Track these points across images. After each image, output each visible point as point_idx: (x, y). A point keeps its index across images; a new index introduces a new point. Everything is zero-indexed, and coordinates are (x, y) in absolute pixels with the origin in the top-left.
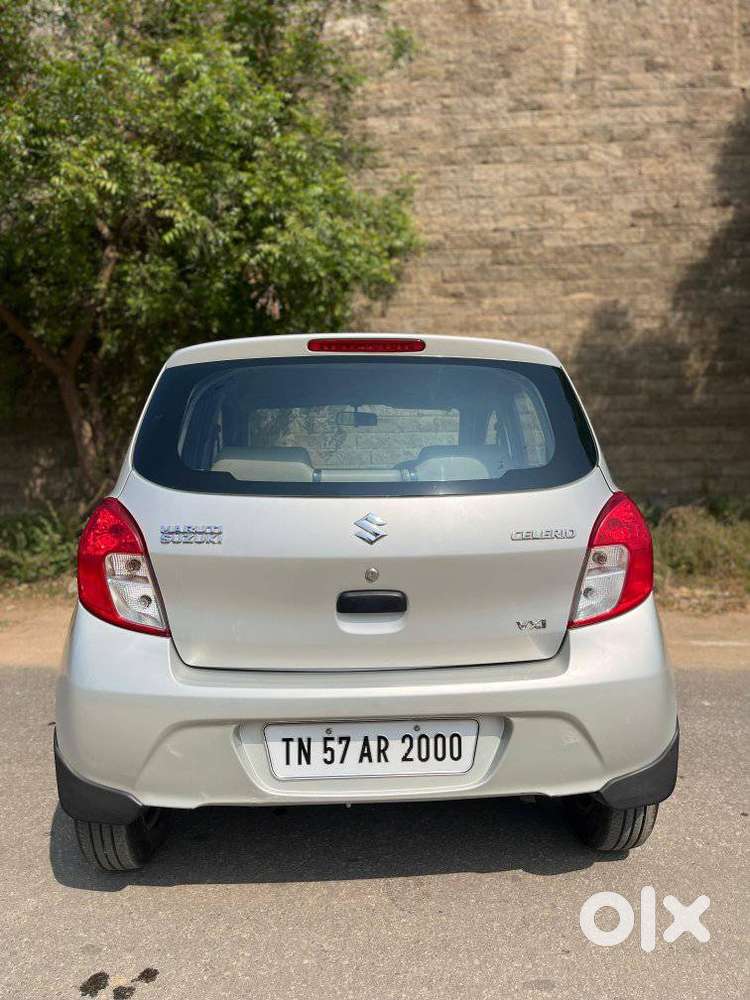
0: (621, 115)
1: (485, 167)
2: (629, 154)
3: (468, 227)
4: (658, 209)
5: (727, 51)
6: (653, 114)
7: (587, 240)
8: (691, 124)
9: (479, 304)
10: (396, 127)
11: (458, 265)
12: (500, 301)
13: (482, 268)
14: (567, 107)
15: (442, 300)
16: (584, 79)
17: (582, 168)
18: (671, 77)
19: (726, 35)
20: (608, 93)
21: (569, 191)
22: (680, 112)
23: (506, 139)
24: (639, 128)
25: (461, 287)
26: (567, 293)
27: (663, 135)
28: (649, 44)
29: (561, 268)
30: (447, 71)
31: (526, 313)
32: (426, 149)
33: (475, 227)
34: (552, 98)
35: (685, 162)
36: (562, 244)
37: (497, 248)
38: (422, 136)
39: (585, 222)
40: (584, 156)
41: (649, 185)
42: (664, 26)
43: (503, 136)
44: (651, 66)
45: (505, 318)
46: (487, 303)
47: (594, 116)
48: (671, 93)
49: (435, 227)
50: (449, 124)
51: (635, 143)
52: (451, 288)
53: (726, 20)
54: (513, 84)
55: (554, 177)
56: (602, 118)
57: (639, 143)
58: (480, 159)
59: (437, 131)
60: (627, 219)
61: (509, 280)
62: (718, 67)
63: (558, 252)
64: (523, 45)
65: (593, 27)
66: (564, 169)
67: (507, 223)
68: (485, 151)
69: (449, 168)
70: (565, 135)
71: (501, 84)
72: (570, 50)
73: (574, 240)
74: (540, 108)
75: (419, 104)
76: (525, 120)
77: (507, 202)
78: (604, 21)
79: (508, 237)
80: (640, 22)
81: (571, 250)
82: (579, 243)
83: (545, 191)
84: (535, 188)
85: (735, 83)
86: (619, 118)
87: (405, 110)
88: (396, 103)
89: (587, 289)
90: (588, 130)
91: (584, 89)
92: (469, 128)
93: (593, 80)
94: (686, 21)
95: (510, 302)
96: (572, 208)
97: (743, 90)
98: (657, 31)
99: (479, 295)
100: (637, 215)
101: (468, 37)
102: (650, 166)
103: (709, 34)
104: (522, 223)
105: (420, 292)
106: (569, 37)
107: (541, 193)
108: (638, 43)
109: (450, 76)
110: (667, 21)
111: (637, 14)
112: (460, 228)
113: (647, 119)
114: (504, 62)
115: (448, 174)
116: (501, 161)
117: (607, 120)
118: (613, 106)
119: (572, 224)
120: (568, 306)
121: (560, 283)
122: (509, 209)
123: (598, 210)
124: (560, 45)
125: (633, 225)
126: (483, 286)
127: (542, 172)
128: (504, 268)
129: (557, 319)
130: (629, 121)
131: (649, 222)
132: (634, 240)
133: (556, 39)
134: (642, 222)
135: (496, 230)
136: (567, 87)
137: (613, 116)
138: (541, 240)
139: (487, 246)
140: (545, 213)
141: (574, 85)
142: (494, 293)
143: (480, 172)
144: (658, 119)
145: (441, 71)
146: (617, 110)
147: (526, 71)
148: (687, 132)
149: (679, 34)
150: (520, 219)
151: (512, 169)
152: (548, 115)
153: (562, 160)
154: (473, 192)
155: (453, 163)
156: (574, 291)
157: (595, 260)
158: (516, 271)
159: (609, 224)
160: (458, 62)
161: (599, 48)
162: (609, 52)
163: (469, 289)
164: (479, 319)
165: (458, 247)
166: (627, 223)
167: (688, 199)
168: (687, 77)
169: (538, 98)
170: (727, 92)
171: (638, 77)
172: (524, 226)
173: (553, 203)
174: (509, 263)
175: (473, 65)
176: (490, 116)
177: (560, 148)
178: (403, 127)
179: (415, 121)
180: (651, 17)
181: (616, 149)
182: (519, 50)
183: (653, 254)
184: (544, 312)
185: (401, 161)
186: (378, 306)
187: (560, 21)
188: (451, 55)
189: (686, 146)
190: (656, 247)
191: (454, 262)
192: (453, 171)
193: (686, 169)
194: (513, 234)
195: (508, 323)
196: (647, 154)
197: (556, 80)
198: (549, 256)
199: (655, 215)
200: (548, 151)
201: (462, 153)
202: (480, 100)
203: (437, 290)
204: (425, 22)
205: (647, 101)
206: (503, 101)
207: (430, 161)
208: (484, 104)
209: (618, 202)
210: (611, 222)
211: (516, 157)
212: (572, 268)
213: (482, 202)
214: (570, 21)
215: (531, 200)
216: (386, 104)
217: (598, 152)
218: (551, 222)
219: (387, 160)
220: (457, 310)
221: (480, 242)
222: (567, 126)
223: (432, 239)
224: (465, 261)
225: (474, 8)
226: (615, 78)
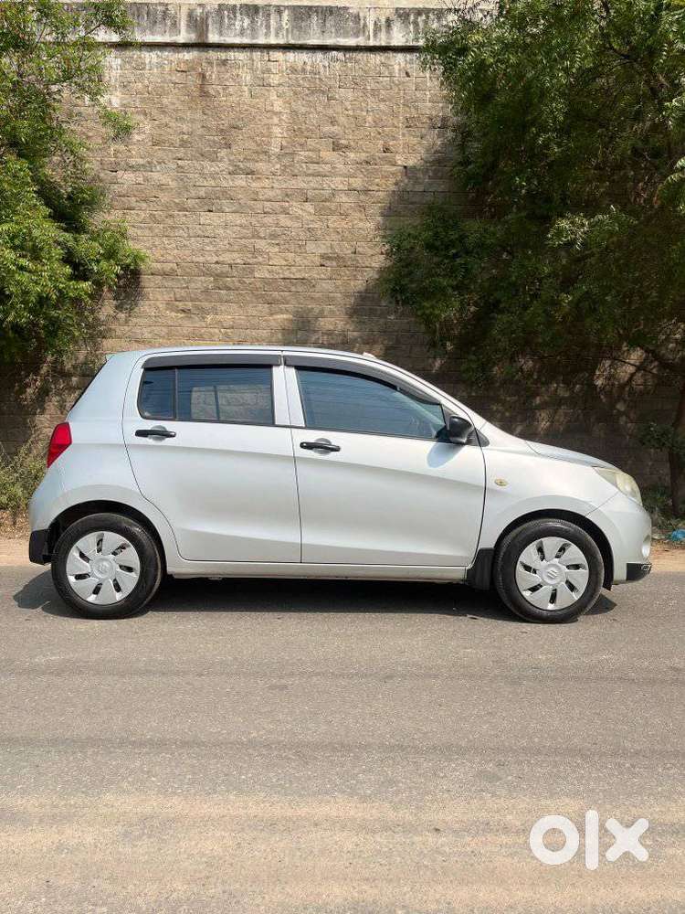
0: (314, 182)
1: (211, 214)
2: (319, 212)
3: (196, 259)
4: (341, 254)
5: (394, 138)
6: (338, 182)
7: (287, 274)
8: (366, 191)
9: (203, 318)
10: (140, 180)
11: (187, 287)
12: (219, 317)
13: (206, 291)
14: (273, 174)
15: (173, 314)
16: (287, 153)
17: (284, 221)
18: (352, 155)
19: (394, 126)
20: (304, 165)
21: (273, 236)
22: (357, 183)
23: (226, 194)
24: (327, 193)
25: (189, 305)
26: (272, 314)
27: (344, 199)
28: (335, 129)
29: (266, 294)
30: (182, 140)
31: (240, 327)
32: (164, 198)
33: (201, 259)
34: (261, 166)
35: (361, 220)
36: (268, 276)
37: (218, 276)
38: (160, 187)
39: (286, 260)
40: (285, 212)
41: (334, 236)
42: (348, 116)
43: (224, 193)
44: (337, 147)
45: (223, 331)
46: (209, 318)
47: (294, 182)
48: (351, 169)
49: (170, 258)
50: (182, 180)
51: (323, 203)
52: (181, 305)
53: (394, 114)
54: (232, 154)
55: (263, 225)
56: (300, 183)
57: (328, 204)
58: (206, 208)
59: (173, 184)
60: (317, 260)
61: (226, 302)
62: (386, 150)
64: (240, 124)
65: (294, 113)
66: (269, 220)
67: (227, 258)
68: (209, 203)
69: (180, 213)
70: (271, 194)
71: (223, 153)
72: (276, 130)
73: (278, 274)
74: (252, 173)
75: (160, 163)
76: (241, 181)
77: (226, 242)
78: (303, 110)
79: (227, 268)
80: (330, 112)
81: (276, 280)
82: (282, 276)
83: (256, 236)
84: (248, 232)
85: (399, 162)
86: (312, 184)
87: (149, 167)
88: (141, 161)
89: (287, 311)
90: (289, 192)
91: (286, 161)
92: (198, 184)
93: (293, 153)
94: (365, 114)
95: (227, 319)
96: (276, 249)
97: (405, 167)
98: (342, 119)
99: (203, 312)
100: (322, 256)
101: (199, 116)
102: (334, 221)
103: (380, 125)
104: (237, 258)
105: (157, 308)
106: (276, 120)
107: (253, 237)
108: (327, 129)
109: (184, 144)
110: (351, 113)
111: (327, 106)
112: (189, 259)
113: (333, 187)
114: (226, 138)
115: (181, 218)
116: (222, 211)
117: (303, 185)
118: (308, 175)
119: (275, 262)
120: (273, 324)
121: (267, 306)
122: (228, 246)
123: (295, 252)
124: (269, 127)
125: (322, 265)
126: (206, 305)
127: (254, 221)
128: (223, 292)
130: (320, 187)
131: (334, 263)
132: (323, 276)
133: (266, 121)
134: (328, 263)
135: (217, 263)
136: (274, 159)
137: (309, 182)
138: (252, 272)
139: (211, 275)
140: (255, 252)
141: (278, 157)
142: (215, 311)
143: (205, 218)
144: (341, 187)
145: (176, 139)
146: (311, 178)
147: (242, 144)
148: (362, 197)
149: (358, 123)
150: (236, 255)
151: (230, 217)
152: (259, 178)
153: (268, 213)
154: (200, 232)
155: (185, 210)
156: (277, 313)
157: (293, 289)
158: (232, 296)
159: (304, 263)
160: (190, 134)
161: (298, 132)
162: (306, 134)
163: (197, 308)
164: (203, 331)
165: (188, 274)
166: (318, 264)
167: (363, 247)
168: (363, 156)
169: (250, 165)
170: (394, 169)
171: (327, 155)
172: (239, 261)
173: (261, 244)
174: (229, 289)
175: (202, 137)
176: (213, 176)
177: (268, 204)
178: (146, 180)
179: (156, 176)
180: (339, 109)
181: (309, 207)
182: (237, 128)
183: (337, 287)
184: (254, 327)
185: (144, 205)
186: (122, 316)
187: (269, 108)
188: (185, 128)
189: (362, 208)
190: (339, 282)
191: (185, 285)
192: (185, 216)
193: (361, 225)
194: (231, 266)
196: (332, 213)
197: (265, 153)
198: (258, 285)
199: (338, 258)
200: (259, 205)
201: (190, 203)
202: (206, 163)
203: (170, 305)
204: (165, 101)
205: (333, 173)
206: (224, 165)
207: (167, 207)
208: (210, 167)
209: (311, 247)
210: (305, 261)
211: (234, 209)
212: (275, 295)
213: (207, 240)
214: (277, 109)
215: (243, 241)
216: (132, 162)
217: (296, 208)
218: (260, 259)
219: (134, 205)
220: (187, 323)
221: (205, 271)
222: (272, 187)
223: (168, 267)
224: (193, 285)
225: (204, 94)
226: (310, 154)
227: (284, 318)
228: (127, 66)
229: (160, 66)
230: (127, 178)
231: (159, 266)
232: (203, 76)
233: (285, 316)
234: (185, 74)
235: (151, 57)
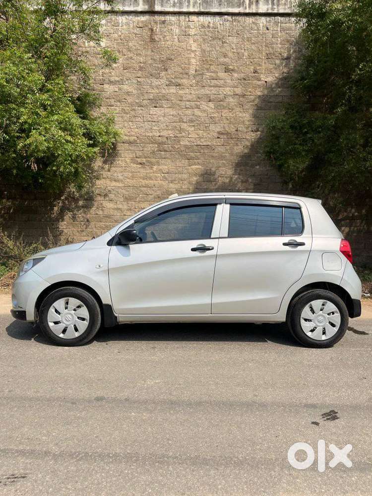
0: (214, 90)
1: (156, 109)
2: (216, 107)
3: (148, 134)
4: (229, 131)
5: (260, 65)
6: (228, 91)
7: (199, 143)
8: (244, 96)
9: (152, 168)
10: (117, 90)
11: (143, 150)
12: (161, 167)
13: (153, 152)
14: (191, 86)
15: (135, 165)
16: (199, 74)
17: (197, 112)
18: (236, 75)
19: (260, 58)
20: (209, 81)
21: (191, 121)
22: (239, 91)
23: (165, 98)
24: (222, 96)
25: (144, 160)
26: (190, 166)
27: (231, 100)
28: (226, 60)
29: (187, 154)
30: (140, 67)
31: (172, 173)
32: (130, 100)
33: (151, 134)
34: (185, 81)
35: (241, 112)
36: (188, 144)
37: (160, 144)
38: (128, 93)
39: (198, 135)
40: (198, 107)
41: (225, 121)
42: (234, 52)
43: (163, 96)
44: (227, 70)
45: (162, 175)
46: (155, 167)
47: (203, 90)
48: (235, 82)
49: (133, 133)
50: (140, 89)
51: (219, 102)
52: (139, 160)
53: (260, 51)
54: (168, 74)
55: (185, 115)
56: (206, 91)
57: (222, 103)
58: (154, 105)
59: (135, 92)
60: (216, 135)
61: (165, 158)
62: (255, 72)
63: (186, 146)
64: (173, 57)
65: (203, 51)
66: (189, 112)
67: (165, 133)
68: (155, 102)
69: (139, 108)
70: (190, 97)
71: (163, 74)
72: (193, 61)
73: (194, 142)
74: (179, 85)
75: (127, 80)
76: (173, 90)
77: (165, 125)
78: (208, 49)
79: (165, 139)
80: (224, 50)
81: (192, 146)
82: (195, 144)
83: (181, 121)
84: (177, 119)
85: (263, 79)
86: (213, 92)
87: (121, 82)
88: (117, 79)
89: (199, 164)
90: (200, 96)
91: (198, 78)
92: (148, 92)
93: (202, 74)
94: (243, 51)
95: (165, 168)
96: (193, 129)
97: (266, 82)
98: (230, 55)
99: (151, 164)
100: (219, 133)
101: (149, 53)
102: (226, 113)
103: (252, 57)
104: (171, 133)
105: (126, 162)
106: (193, 55)
107: (180, 122)
108: (222, 60)
109: (141, 69)
110: (235, 51)
111: (222, 47)
112: (144, 134)
113: (225, 93)
114: (165, 64)
115: (139, 111)
116: (162, 107)
117: (208, 92)
118: (211, 86)
119: (192, 136)
120: (190, 171)
121: (187, 161)
122: (165, 127)
123: (204, 130)
124: (189, 59)
125: (218, 138)
126: (153, 160)
127: (180, 112)
128: (163, 153)
129: (185, 176)
130: (218, 93)
131: (225, 136)
132: (219, 144)
133: (187, 56)
134: (222, 136)
135: (159, 136)
136: (192, 77)
137: (211, 90)
138: (179, 141)
139: (156, 143)
140: (181, 130)
141: (194, 76)
142: (158, 163)
143: (153, 111)
144: (229, 93)
145: (137, 66)
146: (212, 88)
147: (174, 68)
148: (241, 99)
149: (240, 56)
150: (170, 132)
151: (167, 110)
152: (183, 88)
153: (188, 108)
154: (150, 119)
155: (142, 106)
156: (193, 165)
157: (202, 151)
158: (168, 155)
159: (207, 136)
160: (144, 63)
161: (205, 61)
162: (210, 63)
163: (148, 161)
164: (151, 175)
165: (143, 143)
166: (216, 137)
167: (241, 128)
168: (242, 75)
169: (179, 81)
170: (260, 83)
171: (222, 75)
172: (172, 135)
173: (184, 126)
174: (165, 151)
175: (151, 65)
176: (157, 87)
177: (188, 103)
178: (120, 89)
179: (125, 87)
180: (228, 48)
181: (211, 105)
182: (171, 59)
183: (227, 150)
184: (180, 173)
185: (119, 104)
186: (107, 166)
187: (189, 48)
188: (142, 60)
189: (241, 105)
190: (228, 147)
191: (142, 149)
192: (142, 110)
193: (240, 115)
194: (167, 138)
195: (164, 177)
196: (224, 108)
197: (187, 74)
198: (182, 149)
199: (227, 134)
200: (183, 104)
201: (145, 102)
202: (154, 80)
203: (133, 161)
204: (130, 44)
205: (225, 86)
206: (164, 81)
207: (131, 105)
208: (156, 82)
209: (212, 127)
210: (209, 135)
211: (169, 106)
212: (192, 154)
213: (154, 124)
214: (193, 48)
215: (175, 124)
216: (112, 79)
217: (204, 105)
218: (184, 134)
219: (113, 103)
220: (142, 170)
221: (152, 141)
222: (191, 93)
223: (132, 139)
224: (146, 149)
225: (152, 40)
226: (213, 74)
227: (197, 168)
228: (109, 24)
229: (128, 24)
230: (109, 89)
231: (127, 138)
232: (152, 30)
233: (197, 166)
234: (141, 29)
235: (122, 19)
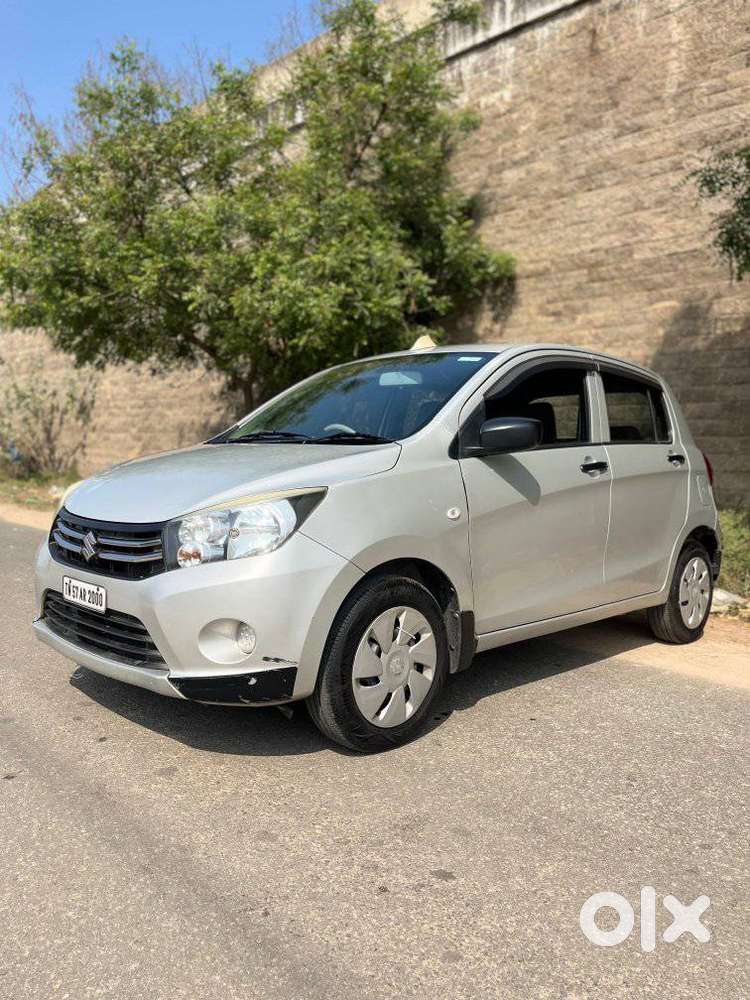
0: (716, 118)
1: (591, 193)
3: (570, 251)
7: (674, 248)
9: (574, 320)
10: (523, 175)
11: (560, 286)
12: (590, 316)
13: (579, 288)
14: (666, 122)
15: (544, 319)
16: (685, 90)
20: (705, 99)
21: (660, 202)
23: (608, 165)
24: (734, 126)
25: (560, 306)
26: (651, 303)
29: (646, 278)
30: (566, 115)
31: (613, 324)
32: (543, 188)
33: (576, 250)
34: (652, 117)
36: (650, 255)
37: (592, 267)
38: (542, 177)
39: (673, 231)
43: (606, 163)
45: (593, 331)
46: (580, 318)
47: (690, 125)
49: (544, 255)
50: (563, 162)
52: (551, 308)
54: (619, 113)
55: (650, 191)
56: (699, 125)
58: (586, 187)
59: (553, 169)
61: (601, 295)
63: (647, 264)
64: (631, 73)
66: (658, 183)
67: (602, 243)
68: (589, 181)
69: (559, 201)
70: (661, 149)
71: (609, 115)
72: (673, 66)
73: (662, 250)
74: (640, 129)
75: (542, 150)
76: (627, 143)
77: (603, 224)
79: (602, 255)
81: (658, 259)
82: (667, 252)
83: (639, 207)
84: (628, 205)
86: (715, 122)
87: (530, 158)
88: (525, 154)
89: (670, 297)
90: (684, 140)
91: (683, 101)
92: (578, 162)
93: (692, 89)
95: (598, 316)
96: (662, 219)
99: (574, 311)
101: (586, 79)
104: (615, 240)
105: (529, 314)
107: (636, 210)
108: (740, 40)
109: (568, 118)
112: (563, 253)
113: (743, 116)
114: (614, 94)
115: (559, 206)
116: (602, 186)
117: (702, 126)
118: (710, 110)
119: (660, 235)
120: (650, 316)
121: (646, 293)
122: (606, 229)
123: (687, 217)
124: (663, 65)
126: (578, 303)
127: (637, 189)
128: (596, 285)
129: (638, 328)
130: (725, 122)
133: (661, 59)
135: (592, 251)
136: (668, 102)
137: (710, 120)
138: (631, 253)
139: (584, 267)
140: (636, 229)
141: (675, 98)
142: (586, 309)
143: (584, 200)
145: (561, 116)
146: (713, 114)
147: (632, 97)
150: (614, 237)
151: (611, 192)
152: (648, 133)
153: (657, 174)
154: (577, 219)
155: (563, 196)
156: (658, 300)
157: (681, 266)
158: (607, 287)
160: (576, 104)
161: (700, 57)
162: (710, 57)
163: (567, 307)
164: (572, 334)
165: (560, 270)
169: (639, 120)
171: (737, 75)
172: (617, 244)
173: (643, 217)
174: (603, 280)
175: (587, 104)
176: (597, 147)
177: (655, 163)
178: (528, 173)
179: (538, 166)
182: (627, 79)
184: (628, 323)
185: (524, 202)
186: (497, 327)
187: (666, 41)
188: (571, 99)
191: (557, 284)
192: (564, 203)
194: (607, 251)
195: (596, 336)
197: (657, 99)
198: (638, 269)
200: (645, 167)
201: (568, 186)
202: (590, 134)
203: (543, 311)
205: (744, 98)
206: (609, 130)
207: (546, 197)
208: (593, 137)
209: (706, 205)
210: (698, 227)
211: (616, 180)
212: (658, 278)
213: (583, 226)
214: (675, 38)
215: (626, 218)
216: (517, 156)
218: (642, 236)
219: (514, 204)
220: (558, 328)
221: (579, 263)
222: (664, 140)
223: (541, 266)
224: (565, 283)
225: (594, 52)
226: (714, 82)
227: (667, 306)
228: (521, 51)
229: (551, 38)
230: (511, 176)
231: (531, 267)
232: (594, 32)
233: (667, 304)
234: (574, 38)
235: (542, 32)
